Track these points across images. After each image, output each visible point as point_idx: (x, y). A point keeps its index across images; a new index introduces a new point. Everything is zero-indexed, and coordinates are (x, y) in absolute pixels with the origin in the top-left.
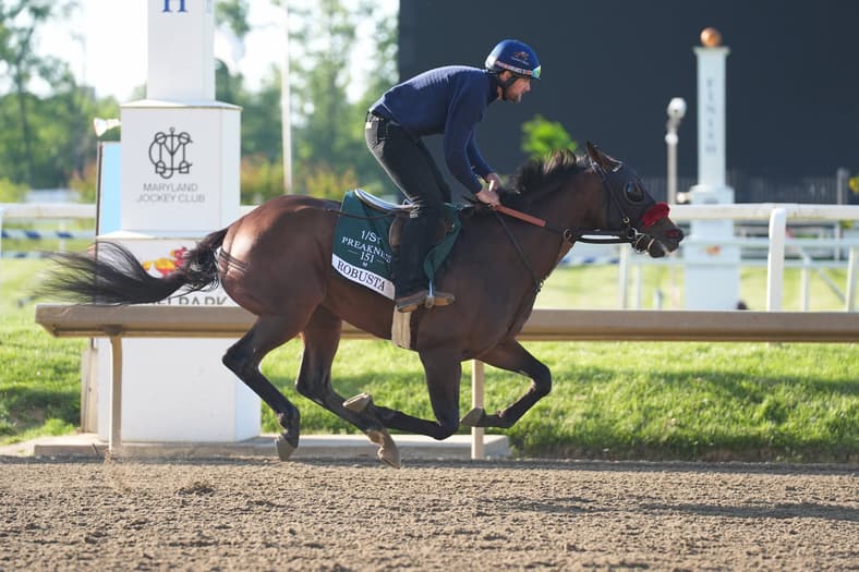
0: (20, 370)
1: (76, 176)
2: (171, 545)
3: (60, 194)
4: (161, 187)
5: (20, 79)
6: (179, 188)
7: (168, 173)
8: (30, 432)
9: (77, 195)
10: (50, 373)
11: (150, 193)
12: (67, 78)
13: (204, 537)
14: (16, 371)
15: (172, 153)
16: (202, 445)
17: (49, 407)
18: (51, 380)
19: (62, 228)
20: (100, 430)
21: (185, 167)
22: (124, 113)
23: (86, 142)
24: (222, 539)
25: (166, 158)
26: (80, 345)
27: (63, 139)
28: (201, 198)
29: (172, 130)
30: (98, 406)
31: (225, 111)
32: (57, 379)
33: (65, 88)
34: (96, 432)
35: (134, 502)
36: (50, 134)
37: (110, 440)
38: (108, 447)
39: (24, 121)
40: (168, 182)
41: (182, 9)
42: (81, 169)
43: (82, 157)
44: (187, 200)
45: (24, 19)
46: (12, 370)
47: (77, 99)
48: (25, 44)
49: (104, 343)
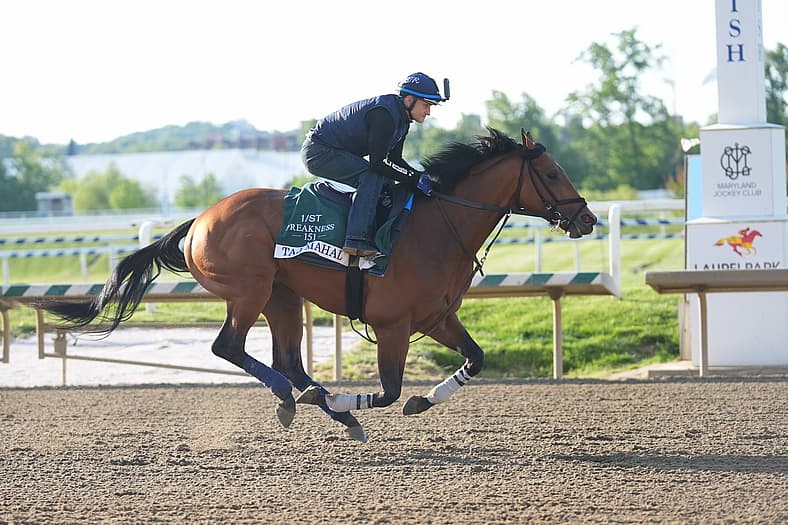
0: (637, 317)
1: (671, 180)
2: (746, 438)
3: (660, 193)
4: (730, 186)
5: (629, 113)
6: (743, 186)
7: (735, 175)
8: (645, 361)
9: (672, 193)
10: (657, 319)
11: (722, 190)
12: (663, 111)
13: (768, 432)
14: (634, 319)
15: (737, 162)
16: (766, 368)
17: (658, 344)
18: (658, 324)
19: (662, 217)
20: (693, 358)
21: (747, 171)
22: (702, 134)
23: (677, 155)
24: (782, 433)
25: (733, 164)
26: (676, 300)
27: (661, 154)
28: (759, 193)
29: (737, 145)
30: (692, 343)
31: (773, 130)
32: (662, 323)
33: (661, 118)
34: (690, 360)
35: (719, 408)
36: (652, 151)
37: (701, 365)
38: (698, 371)
39: (633, 141)
40: (734, 182)
41: (741, 59)
42: (674, 175)
43: (674, 166)
44: (749, 194)
45: (630, 70)
46: (631, 318)
47: (670, 126)
48: (632, 89)
49: (694, 298)
